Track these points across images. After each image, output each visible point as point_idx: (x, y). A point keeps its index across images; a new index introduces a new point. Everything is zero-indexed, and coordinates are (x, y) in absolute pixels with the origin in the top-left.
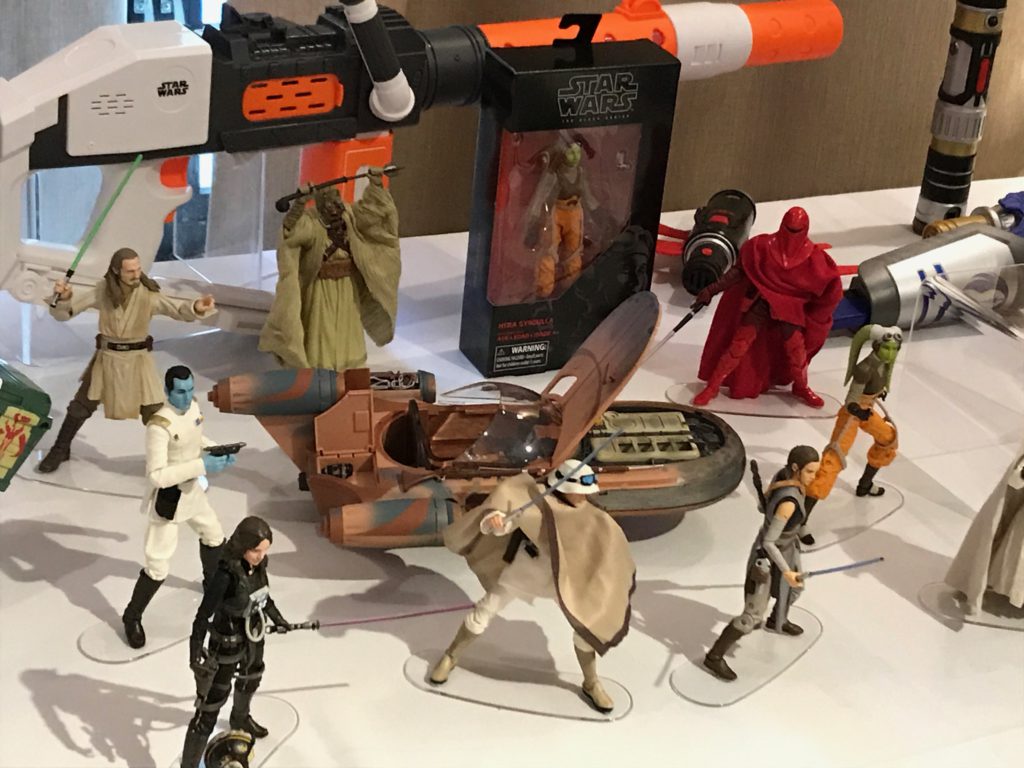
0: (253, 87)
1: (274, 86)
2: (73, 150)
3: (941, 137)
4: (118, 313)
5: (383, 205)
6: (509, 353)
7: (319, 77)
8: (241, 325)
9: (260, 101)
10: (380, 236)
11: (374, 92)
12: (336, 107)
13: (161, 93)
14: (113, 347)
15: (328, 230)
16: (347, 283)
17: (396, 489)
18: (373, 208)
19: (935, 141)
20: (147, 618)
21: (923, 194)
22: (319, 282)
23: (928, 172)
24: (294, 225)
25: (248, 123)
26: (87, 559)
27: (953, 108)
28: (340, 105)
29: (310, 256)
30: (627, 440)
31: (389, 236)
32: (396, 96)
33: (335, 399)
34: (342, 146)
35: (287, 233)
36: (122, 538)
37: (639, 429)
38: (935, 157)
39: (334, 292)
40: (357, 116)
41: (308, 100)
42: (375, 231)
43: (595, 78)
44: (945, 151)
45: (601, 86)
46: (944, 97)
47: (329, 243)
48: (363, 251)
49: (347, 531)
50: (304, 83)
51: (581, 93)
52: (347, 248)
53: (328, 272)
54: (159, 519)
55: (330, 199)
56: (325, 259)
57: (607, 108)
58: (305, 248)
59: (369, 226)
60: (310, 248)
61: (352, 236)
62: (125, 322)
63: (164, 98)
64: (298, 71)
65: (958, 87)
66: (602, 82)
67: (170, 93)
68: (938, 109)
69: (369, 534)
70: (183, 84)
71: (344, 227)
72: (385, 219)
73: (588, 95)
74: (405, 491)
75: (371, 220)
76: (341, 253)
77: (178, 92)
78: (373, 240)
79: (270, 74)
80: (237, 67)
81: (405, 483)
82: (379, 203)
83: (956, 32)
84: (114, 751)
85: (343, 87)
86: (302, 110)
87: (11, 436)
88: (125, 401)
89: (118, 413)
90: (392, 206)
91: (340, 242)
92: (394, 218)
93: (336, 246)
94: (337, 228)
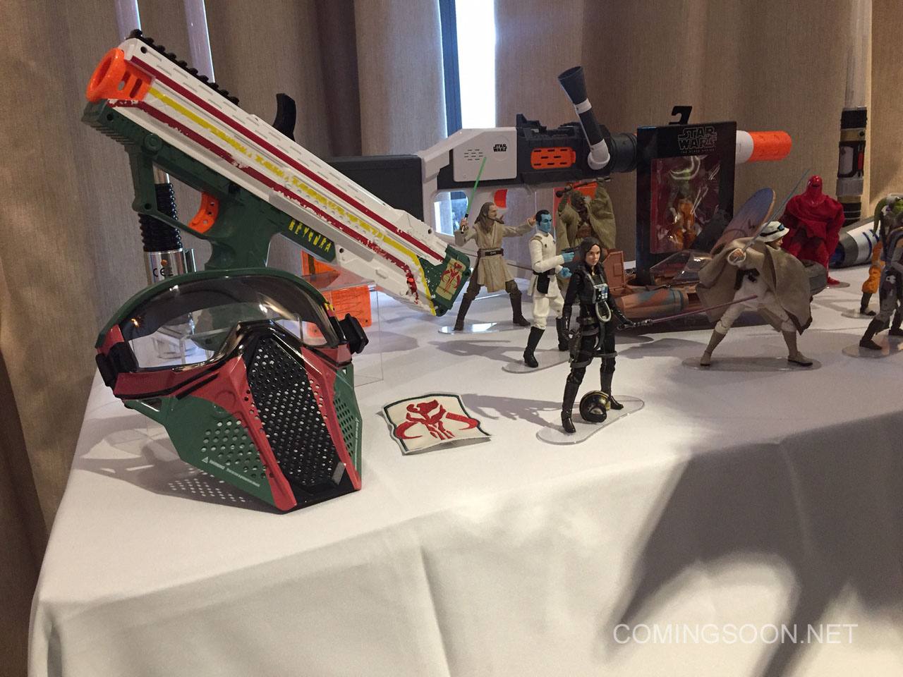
0: (535, 151)
1: (544, 152)
2: (457, 178)
3: (842, 196)
5: (605, 197)
7: (563, 148)
9: (538, 160)
10: (605, 214)
11: (591, 153)
12: (573, 164)
13: (495, 150)
14: (488, 254)
15: (579, 213)
18: (600, 199)
22: (576, 240)
24: (563, 207)
25: (534, 170)
27: (847, 181)
28: (574, 162)
29: (571, 226)
31: (608, 213)
32: (599, 154)
35: (560, 213)
40: (583, 169)
41: (559, 160)
42: (601, 212)
43: (695, 129)
45: (699, 134)
47: (580, 219)
48: (596, 223)
50: (557, 151)
51: (689, 138)
52: (589, 222)
53: (580, 234)
54: (539, 294)
55: (578, 196)
56: (579, 227)
57: (703, 146)
58: (568, 223)
59: (599, 210)
60: (571, 222)
61: (590, 216)
62: (492, 239)
63: (498, 153)
64: (554, 145)
65: (849, 169)
66: (699, 131)
67: (499, 150)
68: (839, 184)
70: (504, 145)
71: (586, 211)
72: (606, 205)
73: (693, 138)
74: (649, 292)
75: (599, 207)
76: (586, 224)
77: (502, 150)
78: (599, 217)
79: (543, 146)
80: (527, 140)
82: (603, 197)
83: (843, 144)
84: (517, 417)
85: (574, 153)
86: (557, 165)
87: (453, 275)
88: (498, 281)
89: (495, 288)
90: (608, 198)
91: (585, 219)
92: (610, 204)
93: (583, 221)
94: (583, 212)
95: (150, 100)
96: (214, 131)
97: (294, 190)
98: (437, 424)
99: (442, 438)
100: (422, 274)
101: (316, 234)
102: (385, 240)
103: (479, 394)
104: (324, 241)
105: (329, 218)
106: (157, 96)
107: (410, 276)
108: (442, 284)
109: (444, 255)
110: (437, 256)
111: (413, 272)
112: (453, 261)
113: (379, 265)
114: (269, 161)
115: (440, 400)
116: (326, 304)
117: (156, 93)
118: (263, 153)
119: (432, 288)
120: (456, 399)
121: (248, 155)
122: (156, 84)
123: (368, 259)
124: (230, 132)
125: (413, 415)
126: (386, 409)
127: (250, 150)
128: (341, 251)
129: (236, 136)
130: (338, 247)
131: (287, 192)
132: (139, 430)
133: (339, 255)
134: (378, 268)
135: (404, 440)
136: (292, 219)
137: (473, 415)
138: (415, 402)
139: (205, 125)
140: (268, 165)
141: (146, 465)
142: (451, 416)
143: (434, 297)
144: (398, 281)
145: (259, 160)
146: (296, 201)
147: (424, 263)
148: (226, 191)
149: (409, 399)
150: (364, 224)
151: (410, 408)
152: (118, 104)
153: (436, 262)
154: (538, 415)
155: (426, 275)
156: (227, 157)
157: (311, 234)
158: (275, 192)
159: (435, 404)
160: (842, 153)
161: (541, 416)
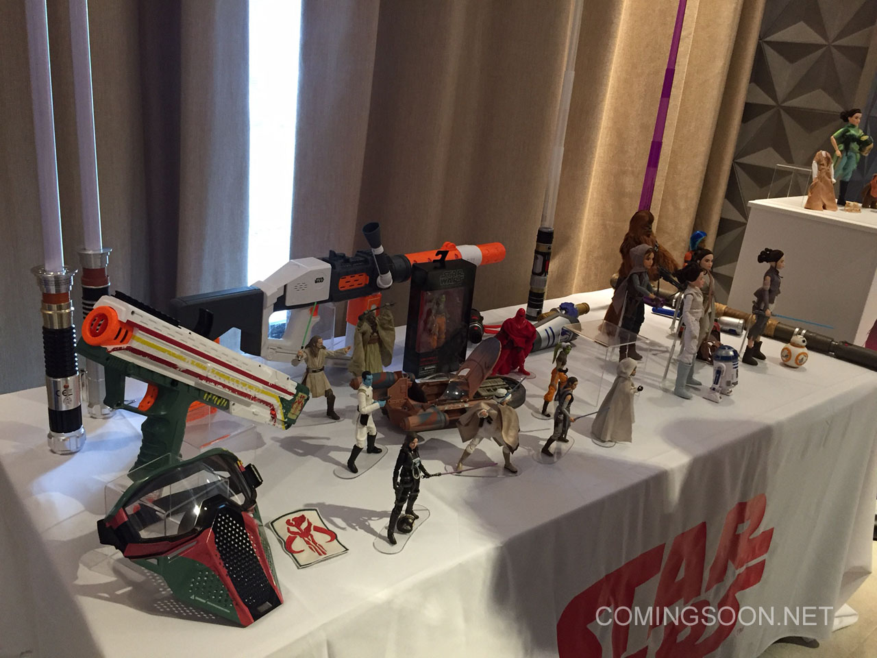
0: (342, 279)
1: (348, 278)
2: (289, 303)
3: (533, 287)
4: (315, 359)
6: (424, 369)
7: (361, 274)
8: (335, 364)
9: (344, 284)
10: (388, 327)
11: (379, 278)
12: (366, 284)
13: (316, 282)
14: (315, 372)
15: (371, 327)
16: (377, 344)
17: (422, 411)
18: (386, 318)
19: (531, 288)
20: (357, 462)
21: (528, 306)
22: (369, 345)
23: (529, 299)
24: (362, 325)
25: (341, 292)
26: (322, 447)
27: (537, 277)
29: (366, 336)
30: (488, 388)
31: (391, 327)
32: (386, 280)
33: (394, 382)
34: (367, 298)
35: (358, 328)
36: (328, 439)
37: (490, 385)
38: (531, 293)
39: (373, 348)
40: (373, 287)
41: (357, 282)
42: (386, 326)
44: (535, 291)
45: (453, 275)
46: (534, 273)
47: (371, 331)
48: (383, 333)
49: (411, 426)
50: (357, 276)
52: (377, 333)
53: (371, 342)
54: (361, 426)
55: (372, 316)
56: (370, 337)
57: (455, 282)
58: (364, 334)
59: (384, 324)
60: (366, 333)
61: (379, 328)
62: (318, 361)
63: (317, 284)
64: (355, 272)
65: (539, 269)
66: (453, 273)
67: (318, 282)
68: (532, 279)
69: (419, 426)
70: (323, 278)
71: (376, 325)
72: (390, 321)
73: (449, 277)
74: (425, 411)
75: (385, 322)
76: (375, 334)
77: (320, 281)
78: (384, 329)
79: (347, 274)
80: (338, 272)
81: (424, 408)
82: (388, 316)
83: (537, 252)
84: (357, 527)
85: (368, 277)
86: (356, 286)
87: (299, 404)
88: (320, 390)
89: (318, 395)
90: (392, 317)
91: (375, 330)
92: (392, 321)
93: (374, 332)
94: (374, 326)
95: (135, 344)
96: (169, 353)
97: (211, 377)
98: (310, 537)
99: (320, 554)
100: (281, 408)
101: (219, 398)
102: (263, 392)
103: (327, 503)
104: (224, 401)
105: (230, 388)
106: (139, 341)
107: (273, 410)
108: (292, 411)
109: (294, 391)
110: (290, 394)
111: (275, 407)
112: (300, 394)
113: (256, 408)
114: (199, 362)
115: (306, 513)
116: (238, 462)
117: (139, 340)
118: (195, 358)
119: (285, 415)
120: (315, 512)
121: (188, 362)
122: (139, 334)
123: (248, 405)
124: (177, 351)
125: (294, 529)
126: (272, 523)
127: (188, 359)
128: (234, 404)
129: (182, 352)
130: (231, 403)
131: (207, 379)
132: (96, 550)
133: (232, 407)
134: (254, 410)
135: (294, 555)
136: (205, 392)
137: (331, 527)
138: (291, 517)
139: (164, 351)
140: (198, 365)
141: (125, 588)
142: (317, 529)
143: (286, 420)
144: (265, 413)
145: (192, 363)
146: (212, 384)
147: (282, 400)
148: (169, 386)
149: (286, 515)
150: (251, 387)
151: (288, 522)
152: (114, 350)
153: (289, 398)
154: (369, 525)
155: (284, 408)
156: (174, 366)
157: (216, 398)
158: (200, 381)
159: (303, 518)
160: (536, 258)
161: (372, 526)
